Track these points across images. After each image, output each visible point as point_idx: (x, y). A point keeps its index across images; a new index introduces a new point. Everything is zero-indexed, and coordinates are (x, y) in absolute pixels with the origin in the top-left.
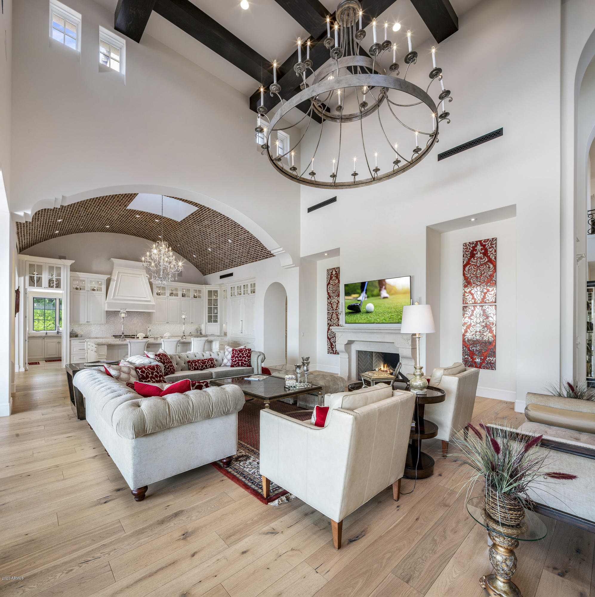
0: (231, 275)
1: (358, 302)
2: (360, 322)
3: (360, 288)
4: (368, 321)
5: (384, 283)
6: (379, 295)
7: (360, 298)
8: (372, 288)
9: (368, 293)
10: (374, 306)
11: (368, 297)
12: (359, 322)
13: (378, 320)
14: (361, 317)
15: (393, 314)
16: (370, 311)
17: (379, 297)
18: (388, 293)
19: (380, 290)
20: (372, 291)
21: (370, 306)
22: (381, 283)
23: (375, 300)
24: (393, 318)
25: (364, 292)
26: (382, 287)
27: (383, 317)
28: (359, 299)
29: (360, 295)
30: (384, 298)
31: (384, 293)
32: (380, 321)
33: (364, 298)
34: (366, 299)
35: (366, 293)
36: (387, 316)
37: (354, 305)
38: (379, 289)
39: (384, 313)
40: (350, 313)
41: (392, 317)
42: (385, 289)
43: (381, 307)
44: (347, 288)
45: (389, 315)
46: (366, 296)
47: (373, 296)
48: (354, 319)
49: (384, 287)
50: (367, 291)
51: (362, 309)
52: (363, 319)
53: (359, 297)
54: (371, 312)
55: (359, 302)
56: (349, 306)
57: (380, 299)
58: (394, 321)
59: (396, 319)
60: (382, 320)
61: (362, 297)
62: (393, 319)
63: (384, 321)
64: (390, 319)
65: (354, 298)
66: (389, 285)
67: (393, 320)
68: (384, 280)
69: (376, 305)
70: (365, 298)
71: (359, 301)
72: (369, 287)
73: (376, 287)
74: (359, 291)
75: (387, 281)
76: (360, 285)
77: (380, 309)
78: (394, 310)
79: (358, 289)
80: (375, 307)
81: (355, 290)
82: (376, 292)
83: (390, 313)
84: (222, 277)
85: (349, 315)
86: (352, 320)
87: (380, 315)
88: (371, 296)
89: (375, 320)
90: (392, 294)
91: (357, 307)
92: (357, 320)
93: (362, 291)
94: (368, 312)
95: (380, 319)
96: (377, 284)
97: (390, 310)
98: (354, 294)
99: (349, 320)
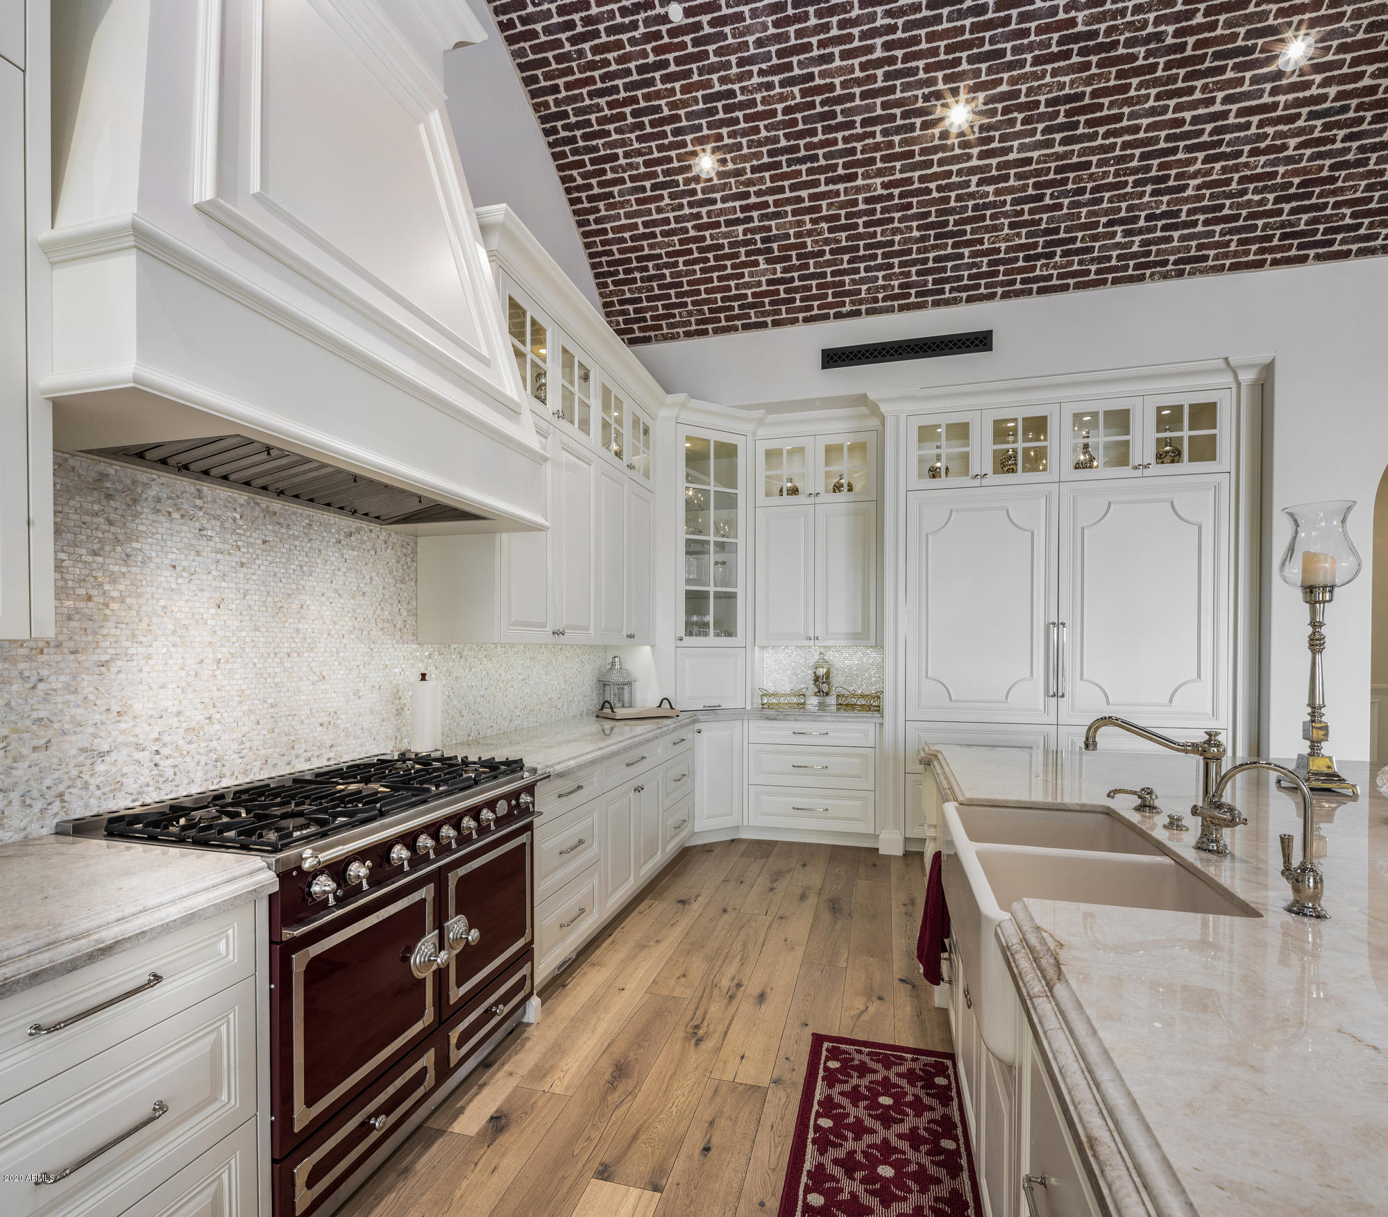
0: (980, 342)
84: (833, 358)
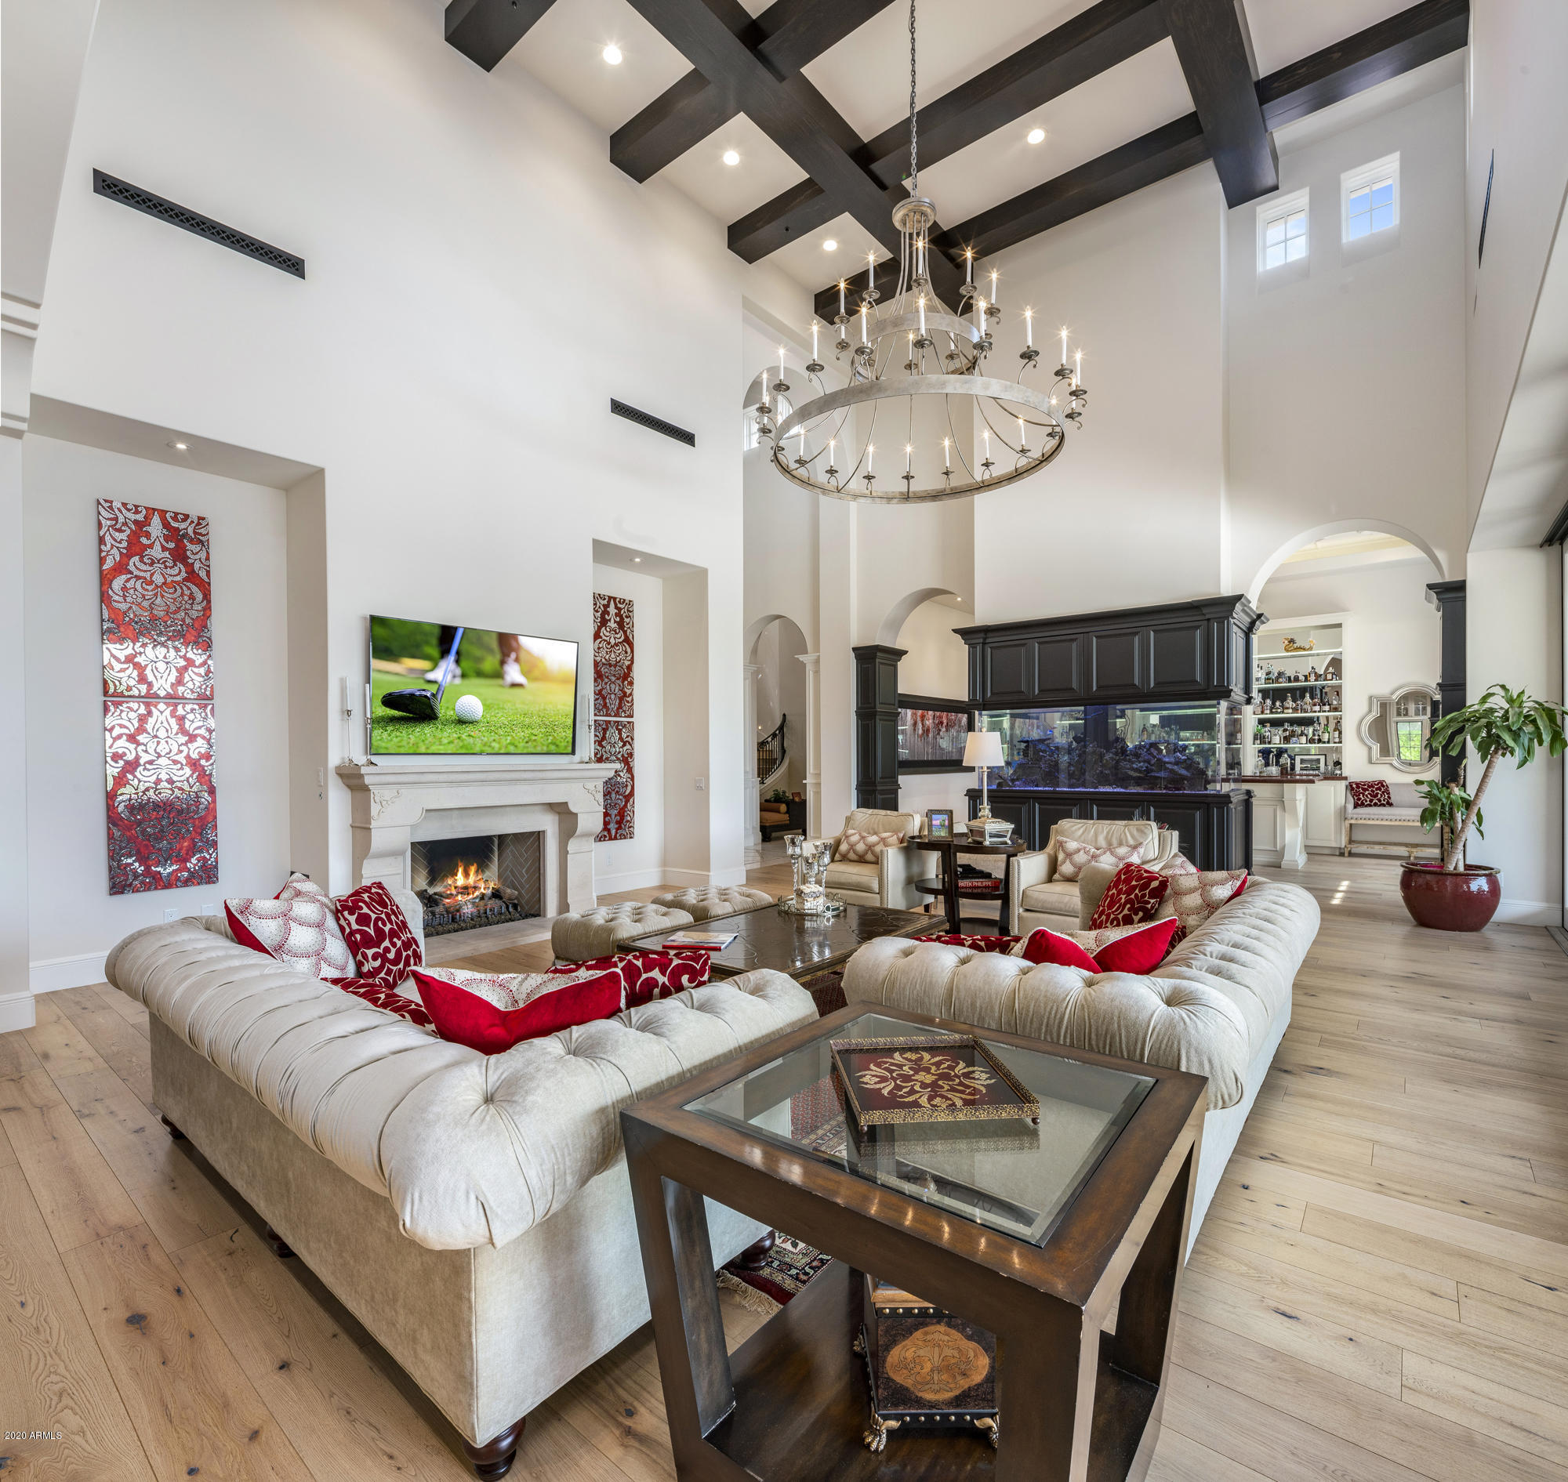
1: (426, 687)
2: (434, 749)
3: (434, 641)
4: (461, 747)
5: (514, 644)
6: (498, 675)
7: (437, 675)
8: (478, 652)
9: (464, 663)
10: (484, 705)
11: (464, 676)
12: (429, 752)
13: (494, 744)
14: (439, 734)
15: (535, 732)
16: (467, 716)
17: (499, 681)
18: (525, 673)
19: (503, 663)
20: (479, 660)
21: (470, 703)
22: (506, 644)
23: (488, 687)
24: (535, 740)
25: (452, 657)
26: (509, 656)
27: (509, 738)
28: (431, 676)
29: (435, 666)
30: (514, 685)
31: (513, 673)
32: (500, 749)
33: (449, 677)
34: (458, 681)
35: (457, 662)
36: (520, 734)
37: (412, 695)
38: (498, 657)
39: (512, 726)
40: (392, 720)
41: (533, 738)
42: (517, 660)
43: (503, 708)
44: (380, 631)
45: (526, 731)
46: (458, 671)
47: (480, 674)
48: (412, 741)
49: (513, 656)
50: (462, 658)
51: (443, 709)
52: (445, 741)
53: (432, 670)
54: (471, 723)
55: (433, 689)
56: (390, 694)
57: (502, 686)
58: (539, 750)
59: (543, 745)
60: (506, 747)
61: (444, 672)
62: (535, 743)
63: (511, 749)
64: (527, 742)
65: (412, 670)
66: (528, 652)
67: (535, 747)
68: (514, 637)
69: (488, 703)
70: (454, 677)
71: (430, 682)
72: (465, 647)
73: (490, 651)
74: (434, 652)
75: (523, 640)
76: (437, 632)
77: (500, 715)
78: (539, 721)
79: (427, 643)
80: (487, 706)
81: (418, 646)
82: (490, 663)
83: (529, 726)
85: (390, 728)
86: (404, 743)
87: (501, 732)
88: (472, 671)
89: (485, 745)
90: (536, 679)
91: (424, 704)
92: (421, 744)
93: (445, 653)
94: (461, 722)
95: (499, 743)
96: (494, 644)
97: (527, 721)
98: (413, 656)
99: (389, 745)
